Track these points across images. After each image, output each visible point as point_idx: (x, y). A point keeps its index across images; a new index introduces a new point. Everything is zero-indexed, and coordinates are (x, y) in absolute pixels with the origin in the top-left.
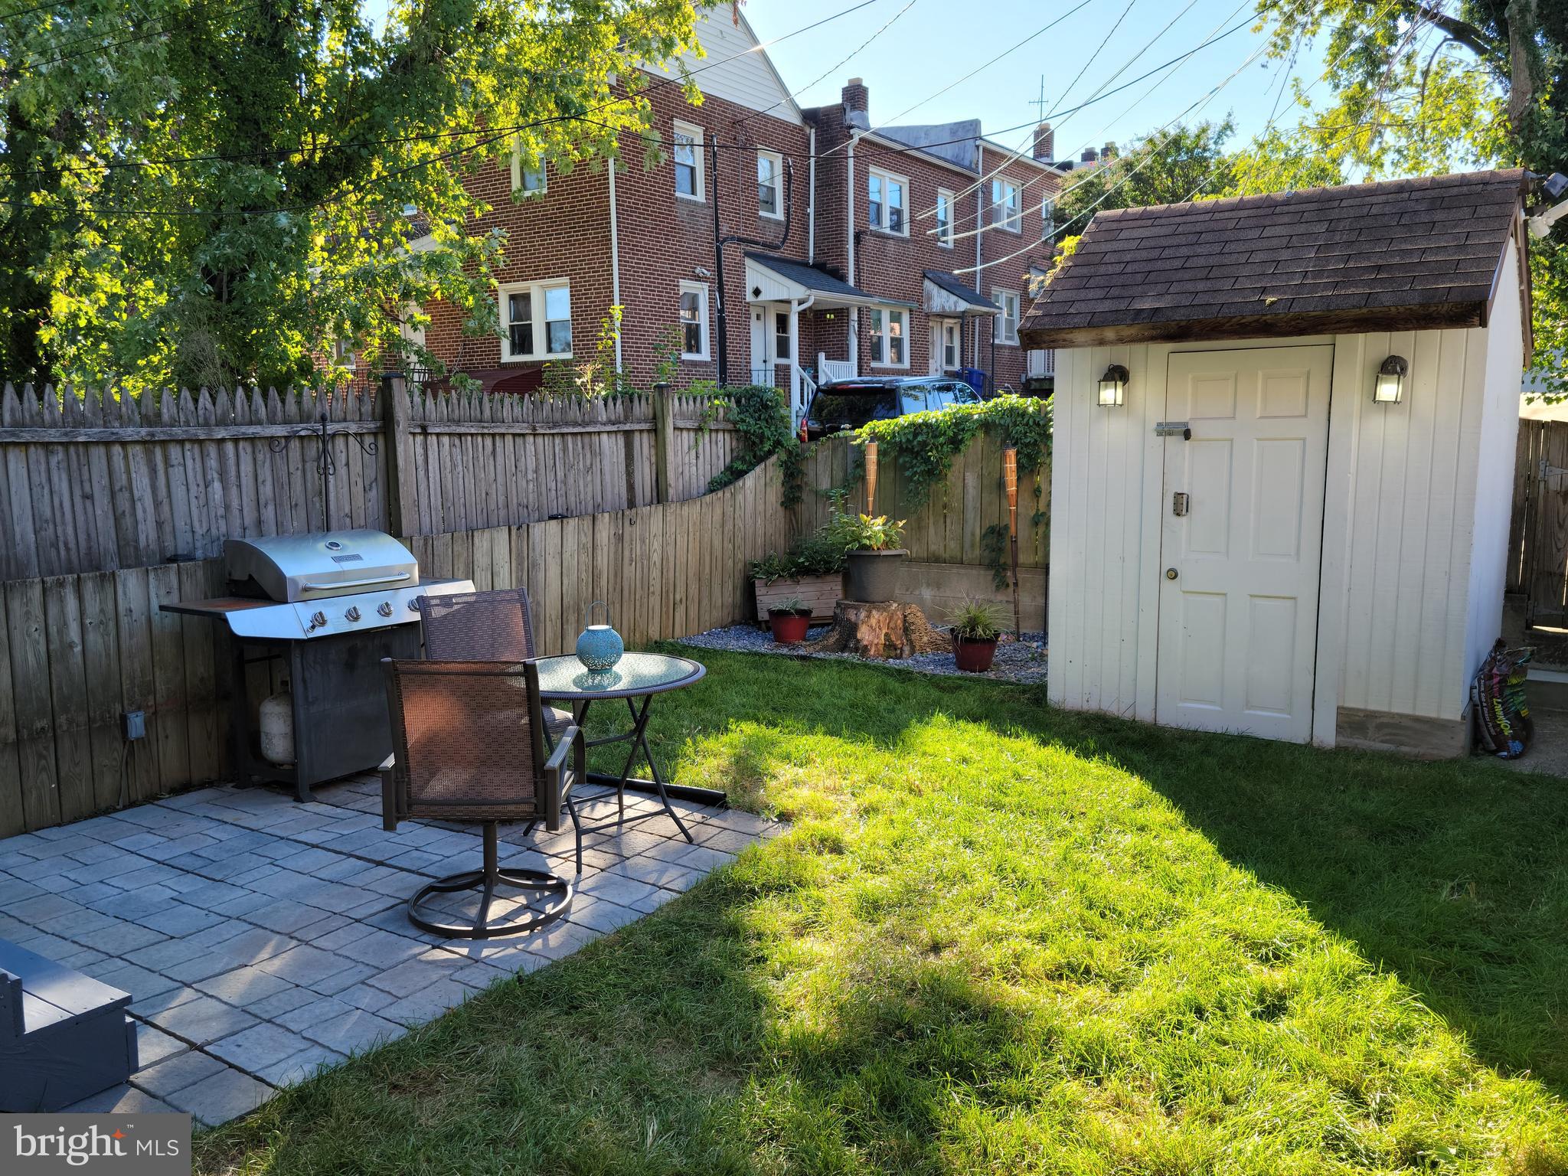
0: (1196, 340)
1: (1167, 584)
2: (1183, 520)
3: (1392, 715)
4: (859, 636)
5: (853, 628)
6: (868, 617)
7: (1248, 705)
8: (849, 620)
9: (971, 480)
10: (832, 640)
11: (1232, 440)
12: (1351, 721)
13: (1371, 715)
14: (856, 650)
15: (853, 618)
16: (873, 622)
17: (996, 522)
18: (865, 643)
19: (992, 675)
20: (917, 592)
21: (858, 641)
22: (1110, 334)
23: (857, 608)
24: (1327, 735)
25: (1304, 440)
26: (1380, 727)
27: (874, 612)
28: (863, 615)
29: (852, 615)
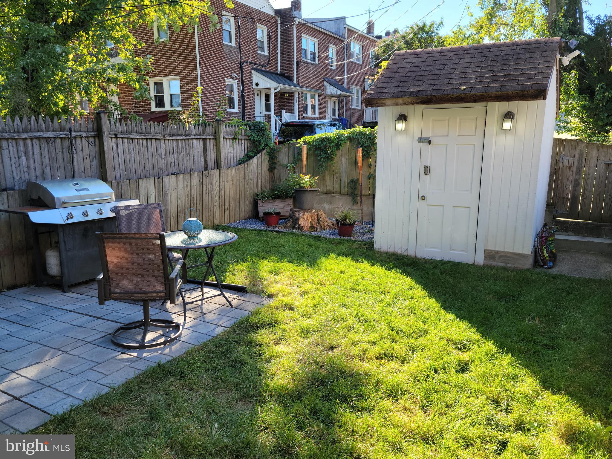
0: (434, 104)
1: (421, 202)
2: (428, 176)
3: (505, 252)
4: (300, 223)
5: (297, 220)
6: (303, 215)
7: (451, 249)
8: (295, 216)
9: (344, 160)
10: (289, 225)
11: (447, 145)
12: (489, 255)
13: (497, 252)
14: (299, 228)
15: (297, 216)
16: (305, 217)
17: (354, 178)
18: (302, 225)
19: (352, 238)
20: (322, 205)
21: (299, 225)
22: (400, 101)
23: (299, 212)
24: (480, 260)
25: (474, 145)
26: (500, 257)
27: (306, 213)
28: (301, 214)
29: (297, 214)
